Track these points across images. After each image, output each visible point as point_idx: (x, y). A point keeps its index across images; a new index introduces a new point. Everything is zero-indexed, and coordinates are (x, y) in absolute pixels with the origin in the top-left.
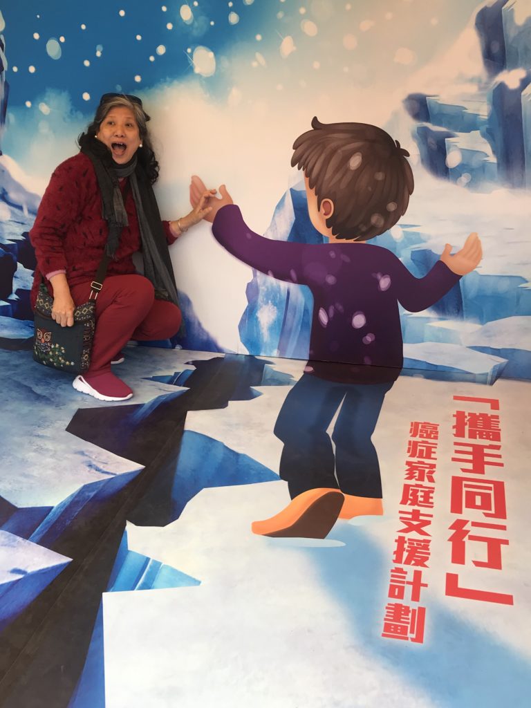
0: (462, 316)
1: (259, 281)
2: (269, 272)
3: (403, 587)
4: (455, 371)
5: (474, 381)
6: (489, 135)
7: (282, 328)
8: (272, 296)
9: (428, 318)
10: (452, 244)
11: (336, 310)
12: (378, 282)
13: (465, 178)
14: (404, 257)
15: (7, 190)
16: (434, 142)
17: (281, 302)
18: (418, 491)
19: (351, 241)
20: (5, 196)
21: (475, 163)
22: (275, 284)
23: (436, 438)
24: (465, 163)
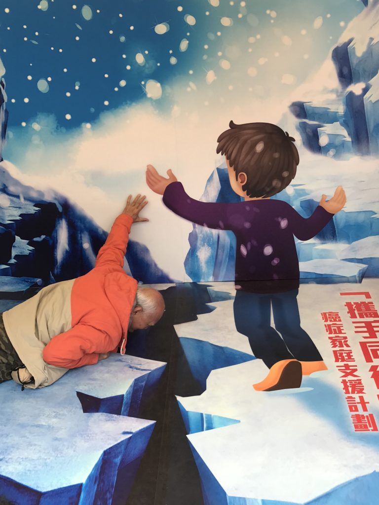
0: (336, 240)
1: (197, 230)
2: (205, 224)
3: (356, 406)
4: (335, 276)
5: (349, 282)
6: (345, 124)
7: (215, 261)
8: (207, 240)
9: (314, 244)
10: (326, 195)
11: (252, 246)
12: (279, 224)
13: (332, 152)
14: (296, 205)
15: (7, 185)
16: (311, 131)
17: (213, 244)
18: (342, 353)
19: (260, 198)
20: (6, 189)
21: (337, 142)
22: (209, 232)
23: (340, 321)
24: (331, 143)
